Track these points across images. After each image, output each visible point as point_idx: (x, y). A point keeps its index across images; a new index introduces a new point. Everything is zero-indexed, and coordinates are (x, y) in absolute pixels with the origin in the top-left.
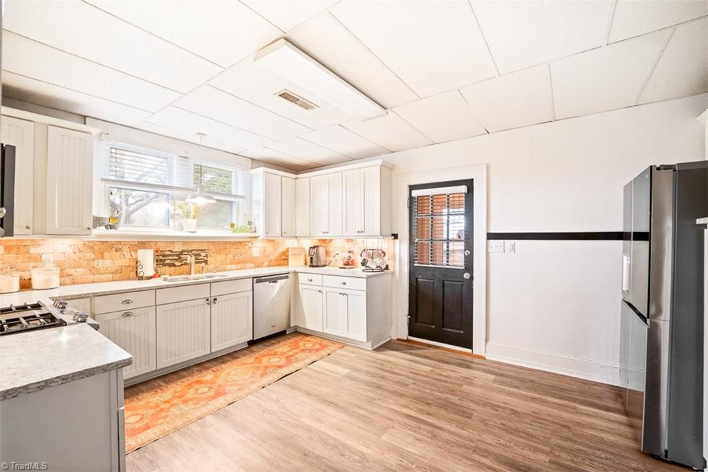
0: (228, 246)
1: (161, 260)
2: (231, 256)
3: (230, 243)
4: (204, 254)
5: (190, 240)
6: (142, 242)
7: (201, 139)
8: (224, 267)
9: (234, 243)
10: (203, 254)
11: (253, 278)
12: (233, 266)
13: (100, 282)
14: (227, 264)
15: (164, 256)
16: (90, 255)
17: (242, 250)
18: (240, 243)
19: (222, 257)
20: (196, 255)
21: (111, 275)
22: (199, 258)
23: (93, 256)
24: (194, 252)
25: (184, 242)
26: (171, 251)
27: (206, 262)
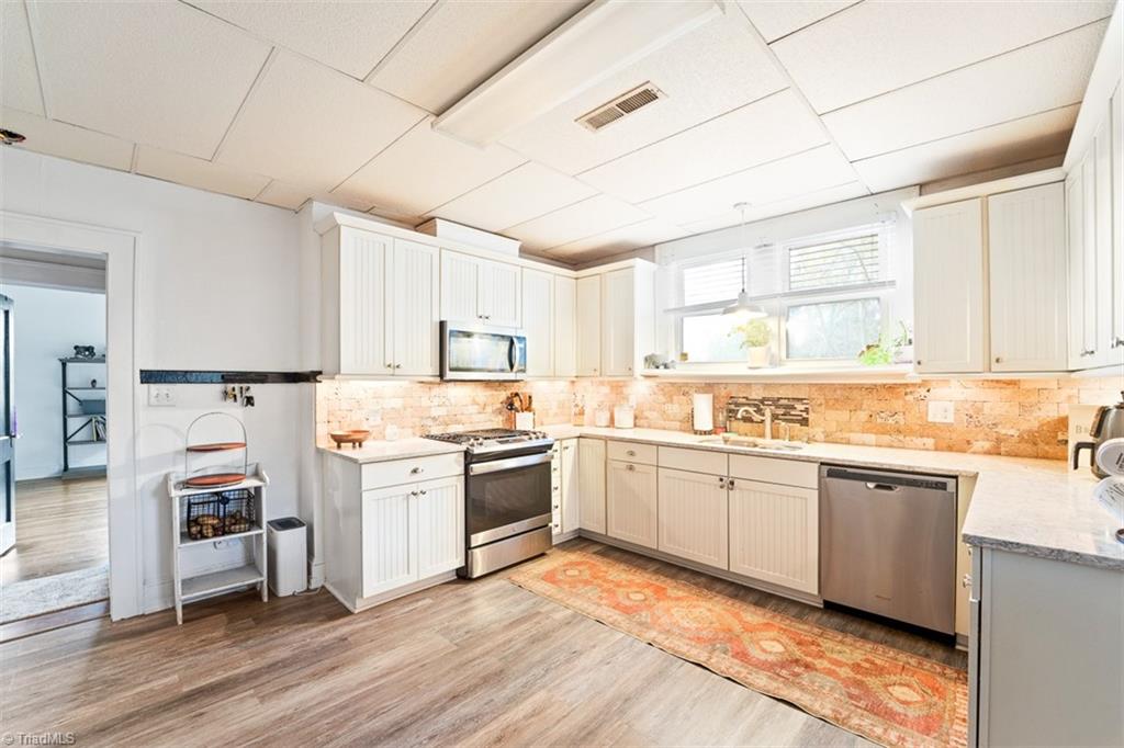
0: (856, 394)
1: (730, 411)
2: (863, 416)
3: (860, 387)
4: (802, 407)
5: (776, 382)
6: (709, 384)
7: (743, 212)
8: (846, 435)
9: (872, 389)
10: (800, 407)
11: (822, 464)
12: (871, 438)
13: (669, 429)
14: (851, 431)
15: (737, 405)
16: (662, 399)
17: (897, 404)
18: (891, 388)
19: (844, 415)
20: (786, 407)
21: (679, 424)
22: (793, 413)
23: (664, 400)
24: (782, 402)
25: (766, 384)
26: (747, 398)
27: (804, 422)
